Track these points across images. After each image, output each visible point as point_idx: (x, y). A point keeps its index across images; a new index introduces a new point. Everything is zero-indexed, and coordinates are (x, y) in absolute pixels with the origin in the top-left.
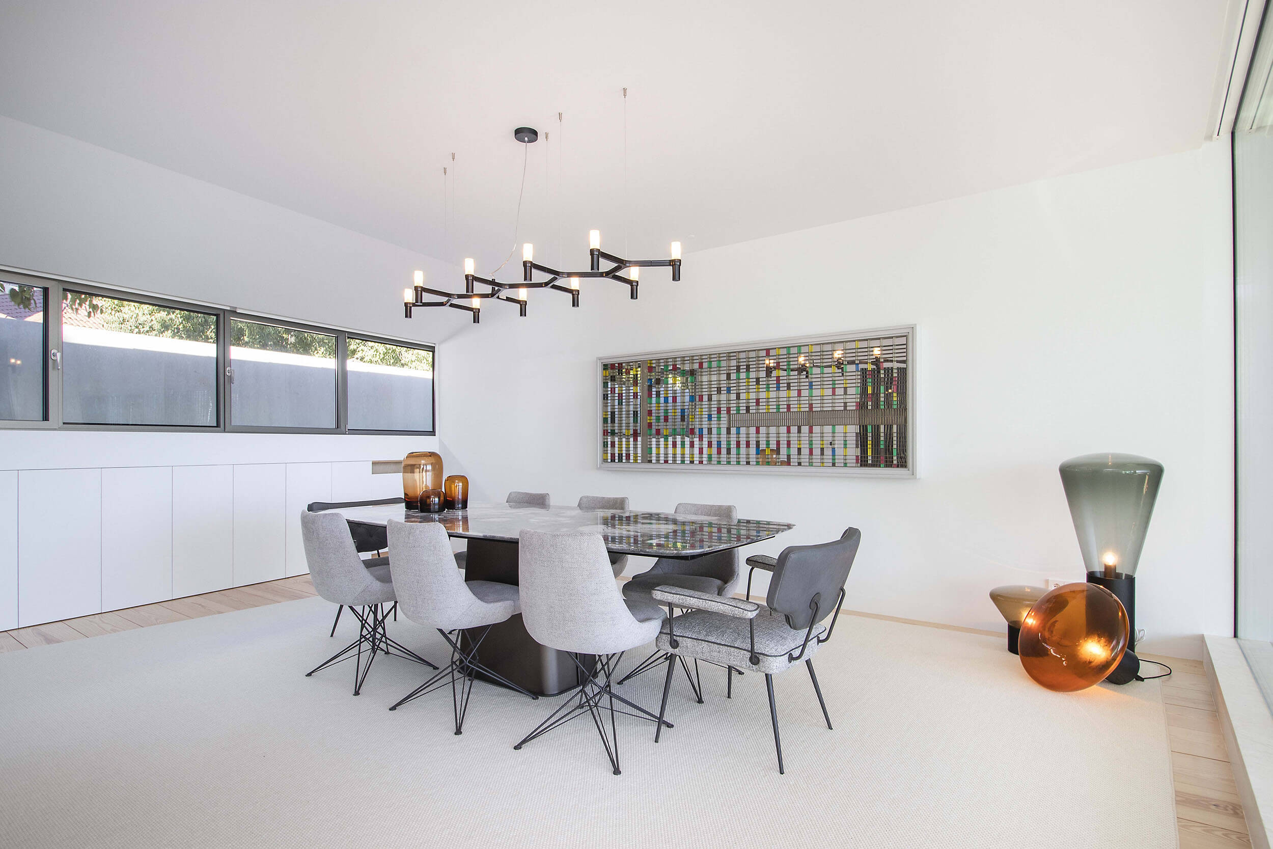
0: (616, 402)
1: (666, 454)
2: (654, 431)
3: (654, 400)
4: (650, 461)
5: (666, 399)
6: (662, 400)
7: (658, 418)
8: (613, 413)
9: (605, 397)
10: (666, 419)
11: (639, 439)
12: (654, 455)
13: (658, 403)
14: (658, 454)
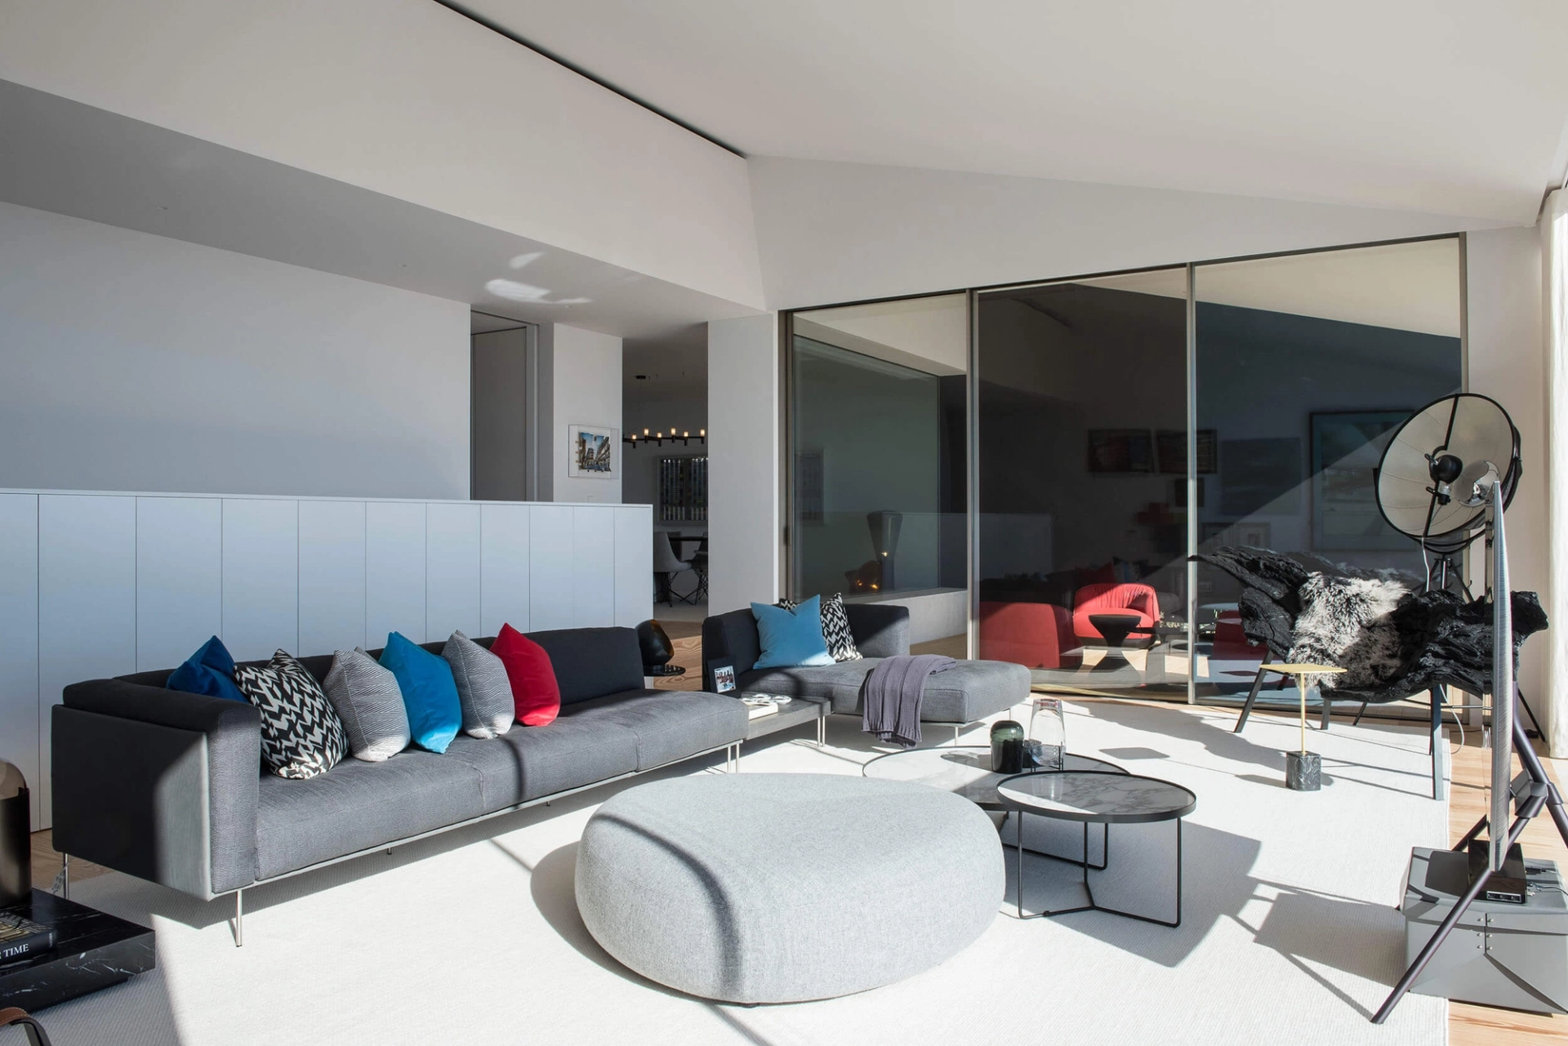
0: (669, 483)
1: (700, 514)
2: (692, 501)
3: (693, 483)
4: (690, 519)
5: (700, 482)
6: (697, 483)
7: (695, 494)
8: (667, 490)
9: (662, 480)
10: (700, 494)
11: (684, 508)
12: (692, 516)
13: (695, 484)
14: (695, 515)
